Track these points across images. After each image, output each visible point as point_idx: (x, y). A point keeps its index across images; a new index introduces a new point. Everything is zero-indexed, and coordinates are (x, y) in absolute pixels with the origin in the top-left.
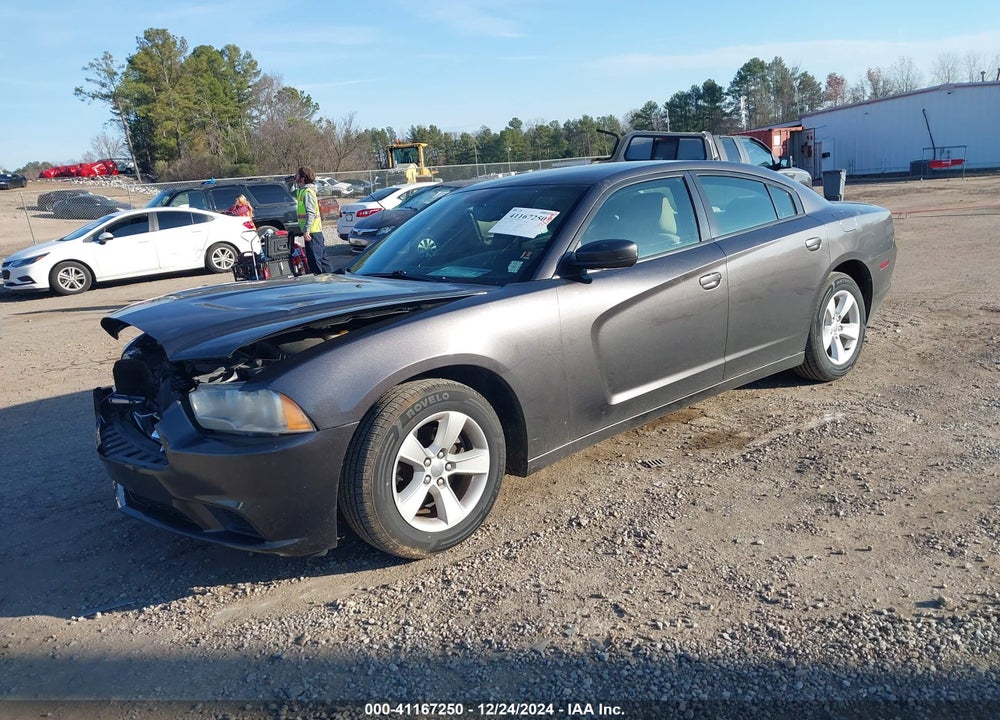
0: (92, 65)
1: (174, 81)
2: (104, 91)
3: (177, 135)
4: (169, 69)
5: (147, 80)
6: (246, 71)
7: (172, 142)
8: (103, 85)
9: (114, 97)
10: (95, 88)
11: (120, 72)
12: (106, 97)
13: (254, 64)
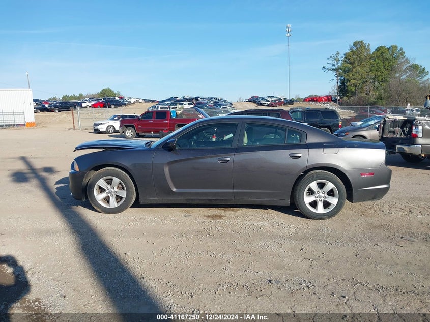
0: (331, 57)
1: (360, 63)
2: (334, 67)
3: (356, 86)
4: (360, 58)
5: (350, 63)
6: (398, 57)
7: (353, 89)
8: (334, 65)
9: (336, 70)
10: (330, 66)
11: (341, 59)
12: (333, 70)
13: (402, 53)
